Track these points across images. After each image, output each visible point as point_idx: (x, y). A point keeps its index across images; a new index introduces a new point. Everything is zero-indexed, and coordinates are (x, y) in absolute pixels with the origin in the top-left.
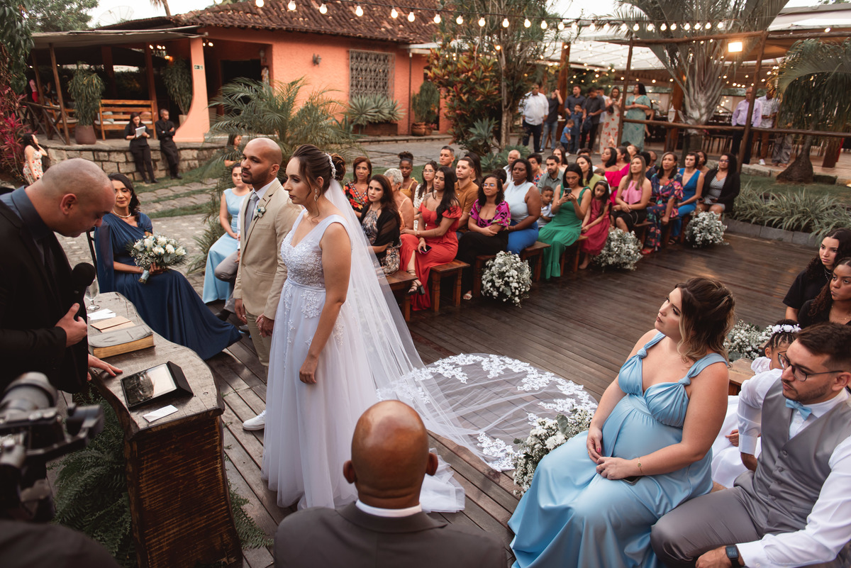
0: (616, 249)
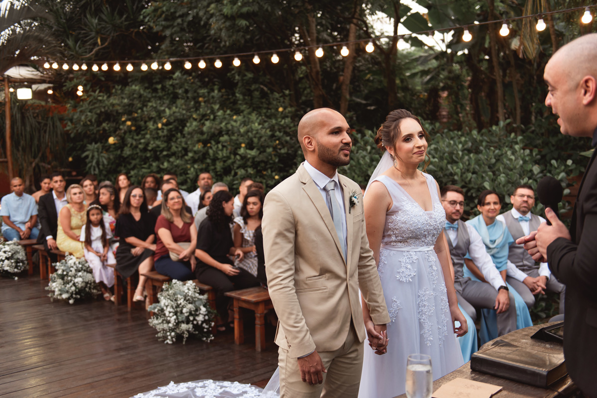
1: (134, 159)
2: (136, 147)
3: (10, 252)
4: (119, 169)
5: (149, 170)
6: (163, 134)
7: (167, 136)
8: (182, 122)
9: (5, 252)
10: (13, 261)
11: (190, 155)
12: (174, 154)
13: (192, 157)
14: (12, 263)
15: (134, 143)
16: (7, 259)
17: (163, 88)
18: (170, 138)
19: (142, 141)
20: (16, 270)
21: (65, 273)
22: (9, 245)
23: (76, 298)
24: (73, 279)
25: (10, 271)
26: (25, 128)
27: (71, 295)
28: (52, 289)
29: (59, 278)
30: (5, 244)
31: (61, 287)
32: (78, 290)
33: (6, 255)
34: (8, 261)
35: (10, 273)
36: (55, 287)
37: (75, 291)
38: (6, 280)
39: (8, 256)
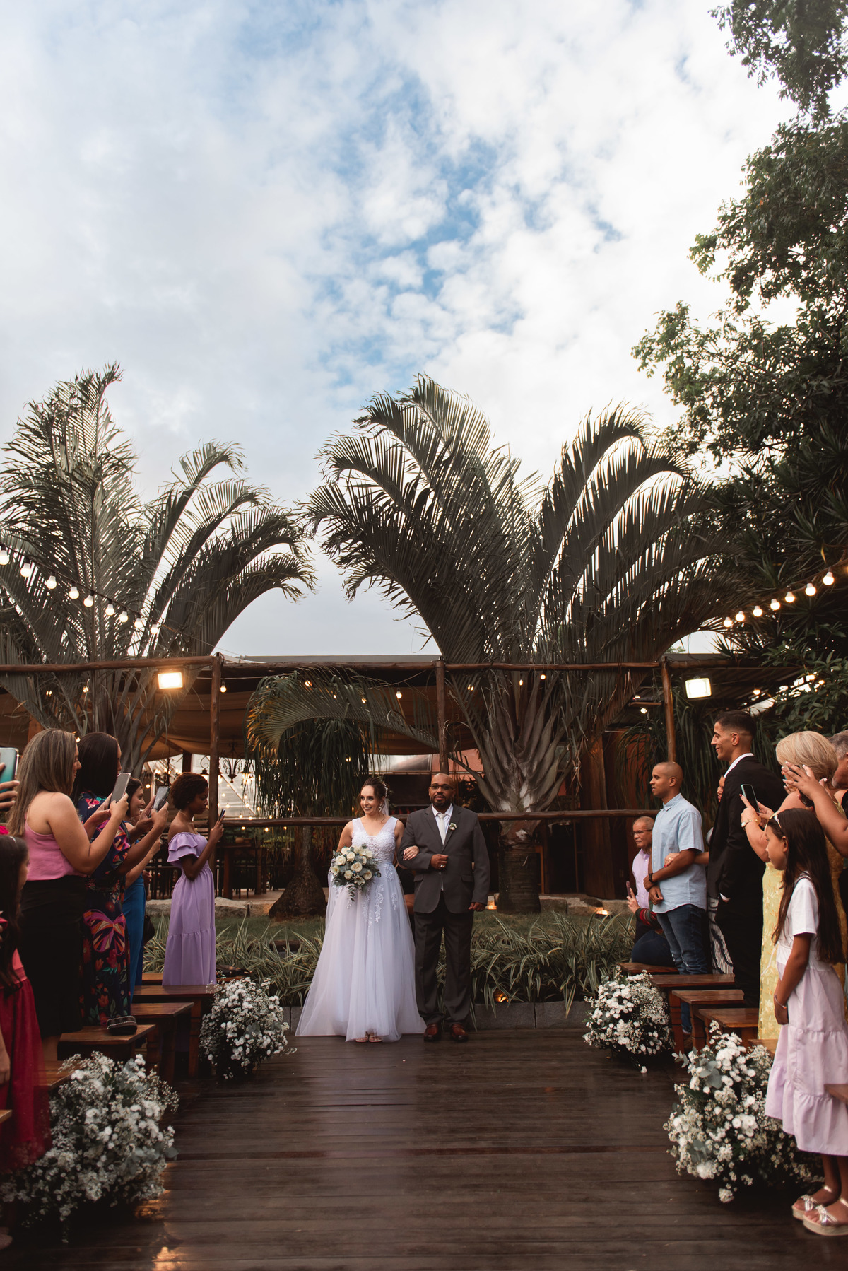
0: (107, 1130)
3: (630, 1000)
9: (620, 1000)
10: (636, 1024)
14: (634, 1028)
16: (625, 1017)
20: (643, 1048)
21: (707, 1090)
22: (632, 983)
23: (739, 1184)
24: (730, 1117)
25: (629, 1049)
26: (704, 754)
27: (721, 1169)
28: (671, 1137)
29: (690, 1103)
30: (622, 981)
31: (694, 1137)
32: (742, 1158)
33: (621, 1007)
34: (626, 1022)
35: (630, 1052)
36: (679, 1130)
37: (735, 1158)
38: (622, 1072)
39: (626, 1011)
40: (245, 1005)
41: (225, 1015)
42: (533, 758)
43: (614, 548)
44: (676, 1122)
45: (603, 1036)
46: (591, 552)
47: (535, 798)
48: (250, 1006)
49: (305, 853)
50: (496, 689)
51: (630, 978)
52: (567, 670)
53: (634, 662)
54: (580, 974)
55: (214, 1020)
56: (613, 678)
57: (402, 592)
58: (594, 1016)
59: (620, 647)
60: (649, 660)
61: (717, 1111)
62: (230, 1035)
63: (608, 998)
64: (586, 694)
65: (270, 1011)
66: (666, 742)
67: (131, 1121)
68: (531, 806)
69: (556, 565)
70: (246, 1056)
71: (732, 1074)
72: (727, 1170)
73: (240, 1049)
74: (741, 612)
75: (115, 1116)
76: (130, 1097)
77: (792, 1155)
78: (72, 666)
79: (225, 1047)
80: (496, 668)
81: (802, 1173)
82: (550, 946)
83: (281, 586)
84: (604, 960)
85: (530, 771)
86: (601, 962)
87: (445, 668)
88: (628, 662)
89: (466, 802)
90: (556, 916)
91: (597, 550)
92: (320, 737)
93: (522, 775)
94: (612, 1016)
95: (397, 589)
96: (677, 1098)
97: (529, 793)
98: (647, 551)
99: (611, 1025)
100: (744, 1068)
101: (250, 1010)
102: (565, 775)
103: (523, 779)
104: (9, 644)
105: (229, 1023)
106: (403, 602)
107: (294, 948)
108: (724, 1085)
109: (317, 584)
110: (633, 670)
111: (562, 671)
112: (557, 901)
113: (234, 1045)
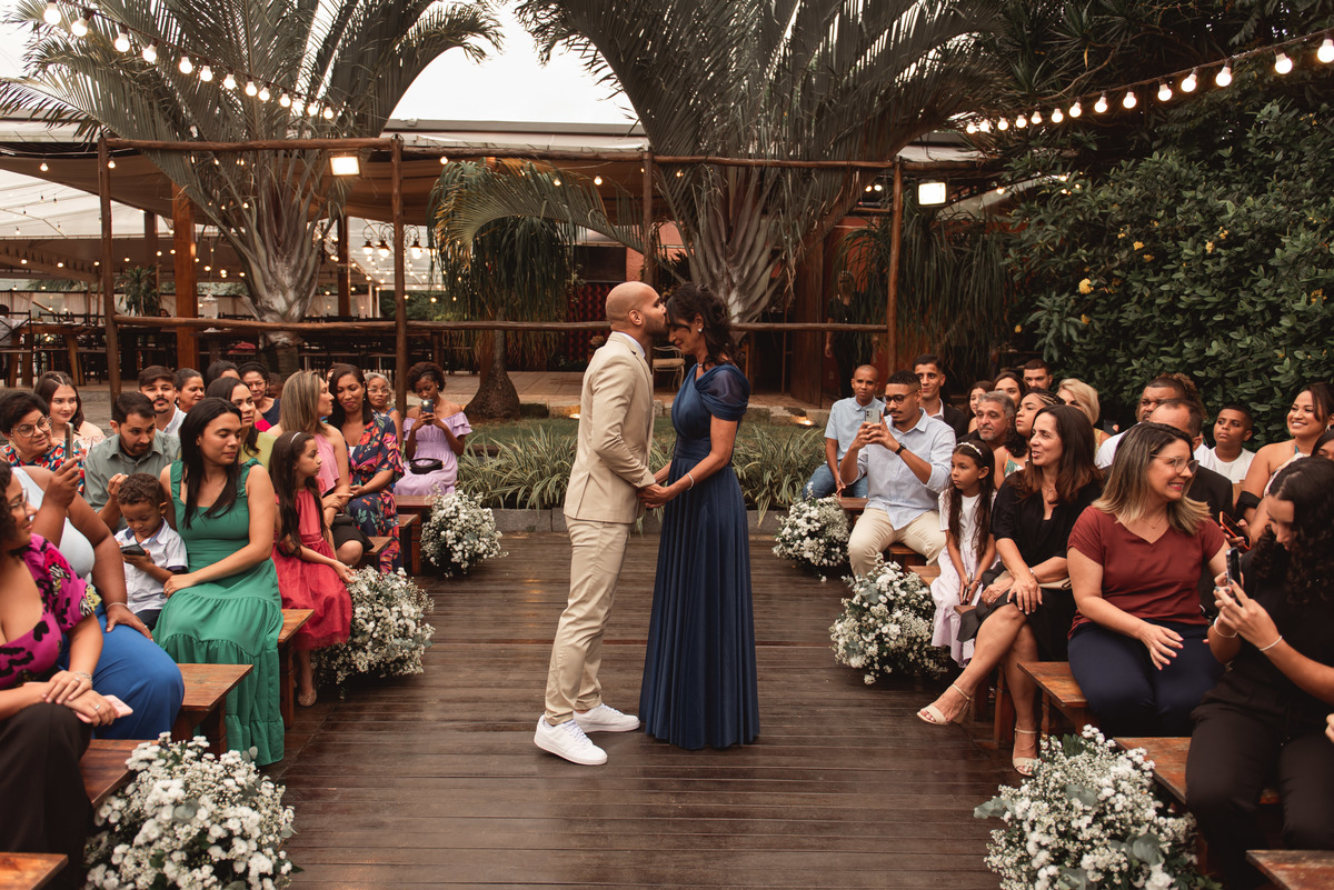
0: (372, 624)
1: (1146, 332)
2: (1151, 302)
3: (818, 521)
4: (1110, 354)
5: (1177, 360)
6: (1217, 269)
7: (1226, 273)
8: (1271, 237)
9: (809, 520)
10: (821, 541)
11: (1285, 322)
12: (1244, 320)
13: (1292, 329)
14: (819, 545)
15: (1147, 293)
16: (811, 535)
17: (1239, 156)
18: (1236, 278)
19: (1165, 288)
20: (825, 561)
21: (866, 605)
22: (822, 505)
23: (882, 671)
24: (880, 625)
25: (813, 561)
26: (929, 264)
27: (868, 661)
28: (833, 638)
29: (851, 613)
30: (812, 503)
31: (851, 638)
32: (885, 654)
33: (809, 526)
34: (812, 539)
35: (814, 565)
36: (840, 633)
37: (879, 655)
38: (804, 580)
39: (813, 530)
40: (462, 516)
41: (445, 524)
42: (745, 263)
43: (857, 14)
44: (838, 627)
45: (790, 550)
46: (831, 21)
47: (744, 306)
48: (467, 517)
49: (498, 356)
50: (709, 188)
51: (820, 500)
52: (790, 167)
53: (865, 160)
54: (776, 487)
55: (434, 528)
56: (840, 178)
57: (606, 66)
58: (783, 533)
59: (851, 143)
60: (882, 159)
61: (871, 620)
62: (450, 542)
63: (798, 517)
64: (808, 196)
65: (484, 521)
66: (889, 252)
67: (392, 619)
68: (739, 314)
69: (788, 34)
70: (465, 560)
71: (888, 594)
72: (873, 662)
73: (460, 554)
74: (986, 120)
75: (377, 614)
76: (390, 601)
77: (925, 653)
78: (232, 145)
79: (445, 551)
80: (709, 162)
81: (931, 665)
82: (749, 460)
83: (462, 45)
84: (800, 475)
85: (740, 277)
86: (797, 475)
87: (654, 161)
88: (859, 160)
89: (667, 290)
90: (757, 431)
91: (837, 19)
92: (512, 234)
93: (732, 282)
94: (800, 534)
95: (600, 62)
96: (843, 609)
97: (738, 300)
98: (895, 24)
99: (798, 542)
100: (898, 590)
101: (466, 521)
102: (777, 284)
103: (733, 285)
104: (157, 114)
105: (448, 532)
106: (608, 77)
107: (493, 453)
108: (880, 602)
109: (504, 42)
110: (863, 170)
111: (784, 169)
112: (760, 409)
113: (454, 550)
